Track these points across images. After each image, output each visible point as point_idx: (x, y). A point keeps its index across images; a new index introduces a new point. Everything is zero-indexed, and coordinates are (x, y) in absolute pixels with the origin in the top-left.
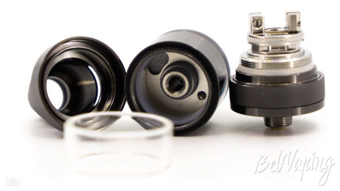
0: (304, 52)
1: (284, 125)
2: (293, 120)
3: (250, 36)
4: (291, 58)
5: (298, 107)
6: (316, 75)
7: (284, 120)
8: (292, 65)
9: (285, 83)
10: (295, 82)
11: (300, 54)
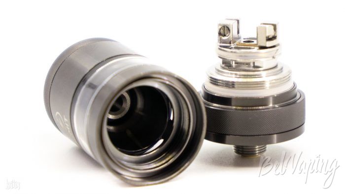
0: (282, 69)
1: (257, 152)
2: (267, 149)
3: (220, 49)
4: (267, 76)
5: (274, 134)
6: (295, 96)
7: (257, 149)
8: (267, 85)
9: (259, 106)
10: (271, 105)
11: (278, 71)
